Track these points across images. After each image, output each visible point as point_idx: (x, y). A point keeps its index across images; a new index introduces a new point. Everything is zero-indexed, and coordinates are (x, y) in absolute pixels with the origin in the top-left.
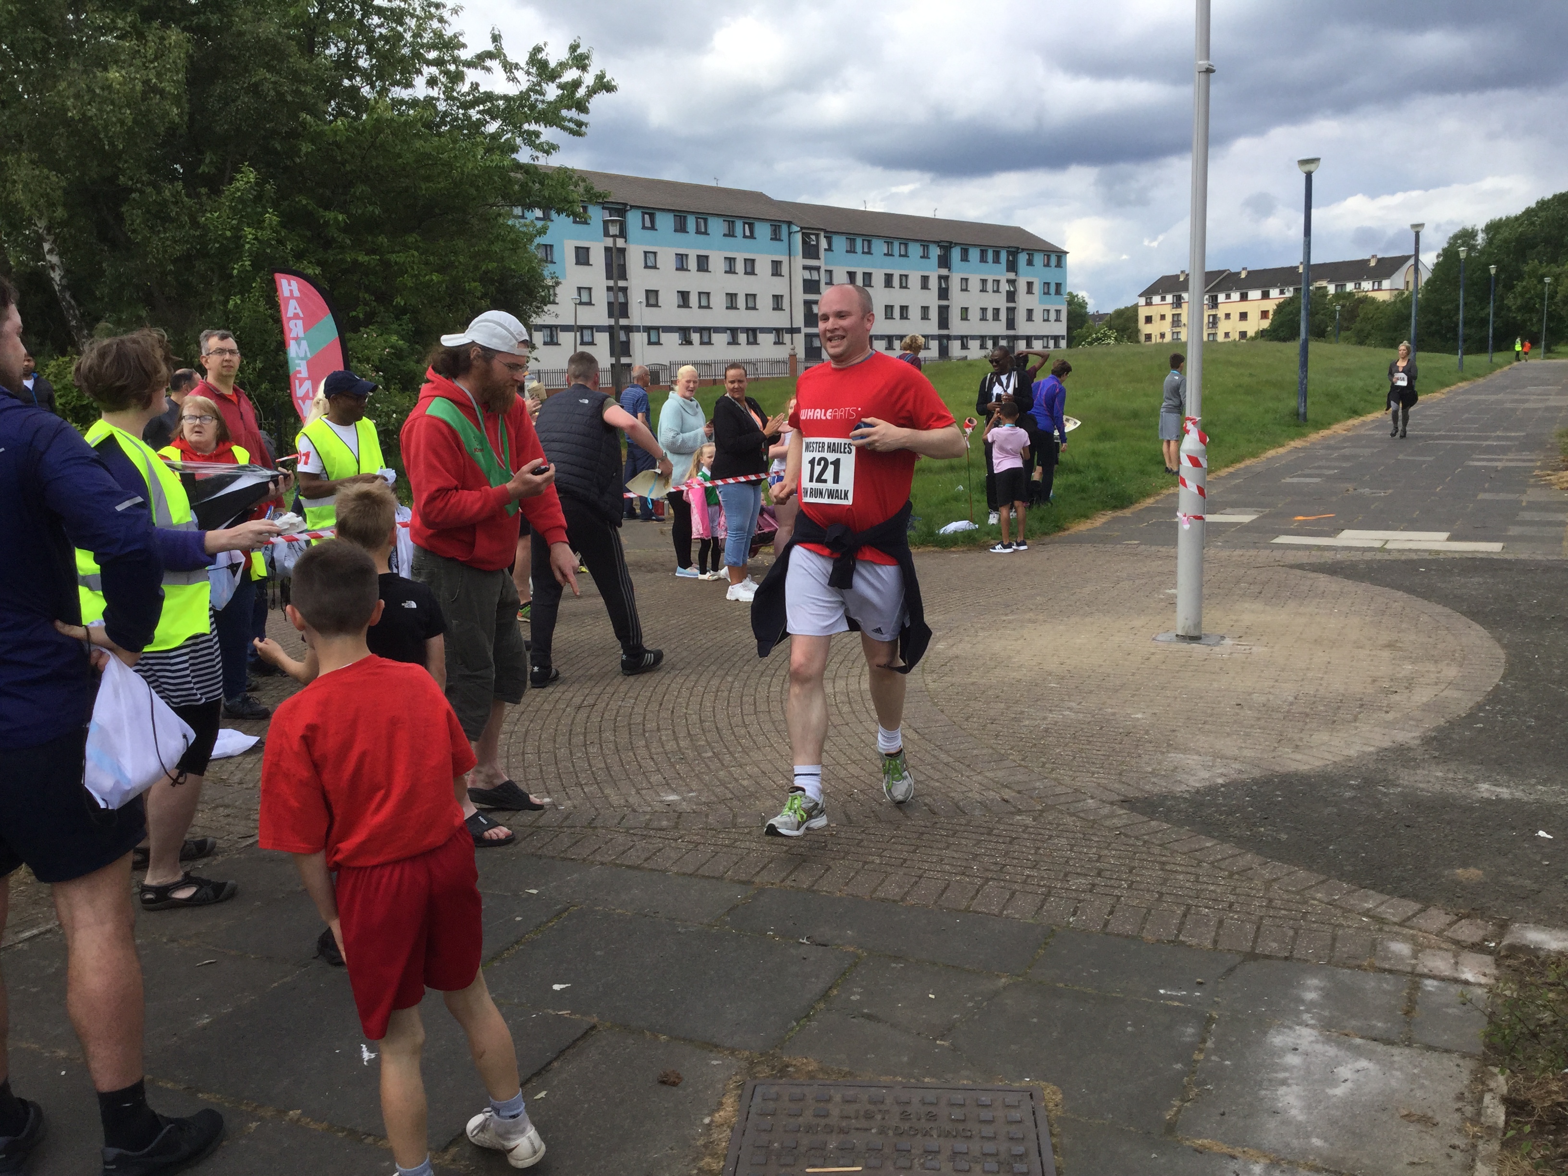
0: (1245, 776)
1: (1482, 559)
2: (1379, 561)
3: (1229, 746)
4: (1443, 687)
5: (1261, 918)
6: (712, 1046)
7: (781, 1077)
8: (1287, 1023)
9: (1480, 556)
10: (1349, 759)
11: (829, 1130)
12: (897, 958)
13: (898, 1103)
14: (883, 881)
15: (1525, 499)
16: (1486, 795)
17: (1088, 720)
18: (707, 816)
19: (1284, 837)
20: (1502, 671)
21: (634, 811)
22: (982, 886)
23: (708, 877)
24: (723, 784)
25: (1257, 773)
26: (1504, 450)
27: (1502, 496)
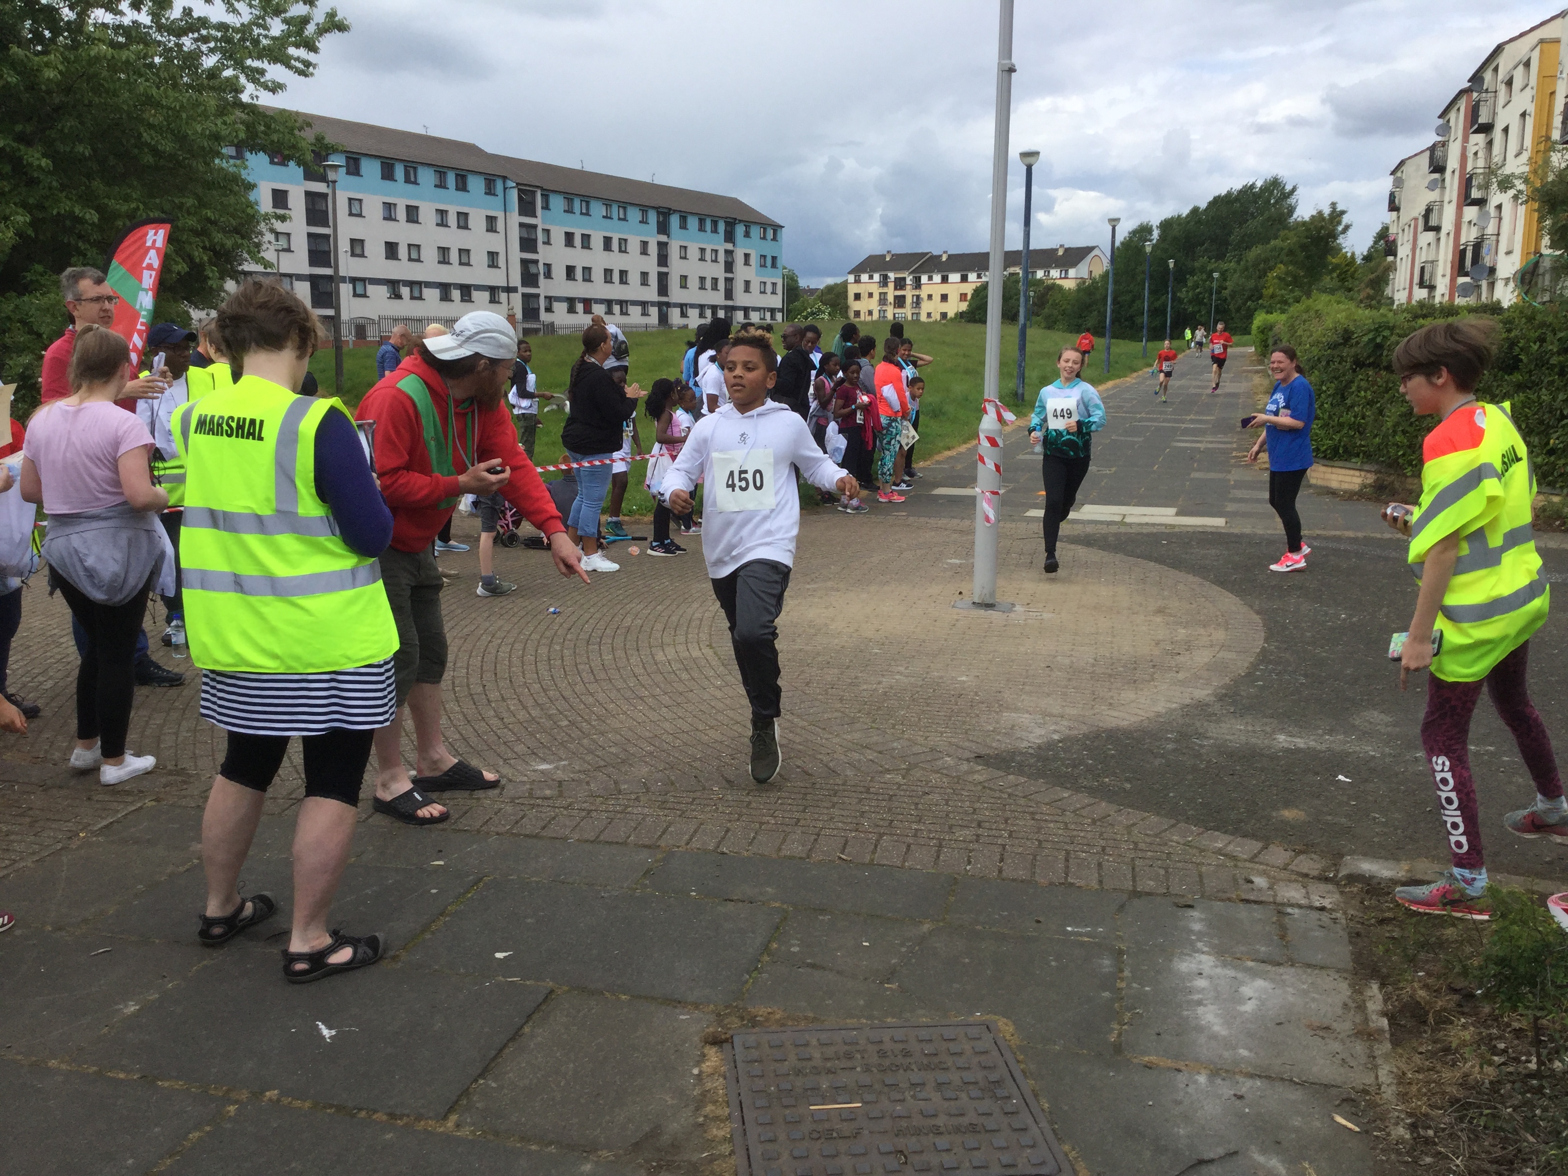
0: (1076, 732)
1: (1212, 533)
2: (1125, 534)
3: (1054, 705)
4: (1217, 649)
5: (1133, 859)
6: (675, 1002)
7: (753, 1027)
8: (1185, 951)
9: (1209, 530)
10: (1159, 715)
11: (816, 1071)
12: (823, 911)
13: (872, 1043)
14: (784, 840)
15: (1230, 477)
16: (1286, 745)
17: (920, 683)
18: (588, 783)
19: (1128, 786)
20: (1263, 634)
21: (510, 781)
22: (878, 841)
23: (612, 843)
24: (591, 752)
25: (1084, 729)
26: (1203, 432)
27: (1212, 475)
